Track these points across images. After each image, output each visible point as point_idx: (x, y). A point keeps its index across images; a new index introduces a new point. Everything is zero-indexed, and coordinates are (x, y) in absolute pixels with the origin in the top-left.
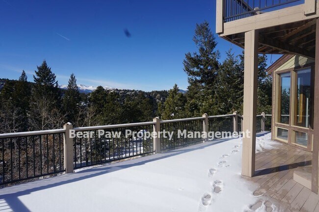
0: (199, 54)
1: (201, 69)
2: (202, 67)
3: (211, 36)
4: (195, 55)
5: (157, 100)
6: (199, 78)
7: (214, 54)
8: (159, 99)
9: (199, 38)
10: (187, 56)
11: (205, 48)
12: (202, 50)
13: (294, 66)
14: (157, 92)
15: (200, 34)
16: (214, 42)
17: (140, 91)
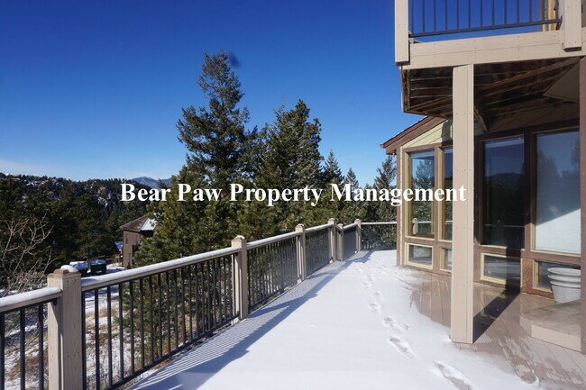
0: (209, 111)
1: (213, 139)
2: (214, 135)
3: (233, 79)
4: (204, 113)
5: (100, 199)
6: (207, 157)
7: (237, 112)
8: (104, 197)
9: (209, 81)
10: (186, 114)
11: (219, 100)
12: (214, 103)
13: (440, 141)
14: (100, 183)
15: (211, 73)
16: (238, 92)
17: (60, 180)
